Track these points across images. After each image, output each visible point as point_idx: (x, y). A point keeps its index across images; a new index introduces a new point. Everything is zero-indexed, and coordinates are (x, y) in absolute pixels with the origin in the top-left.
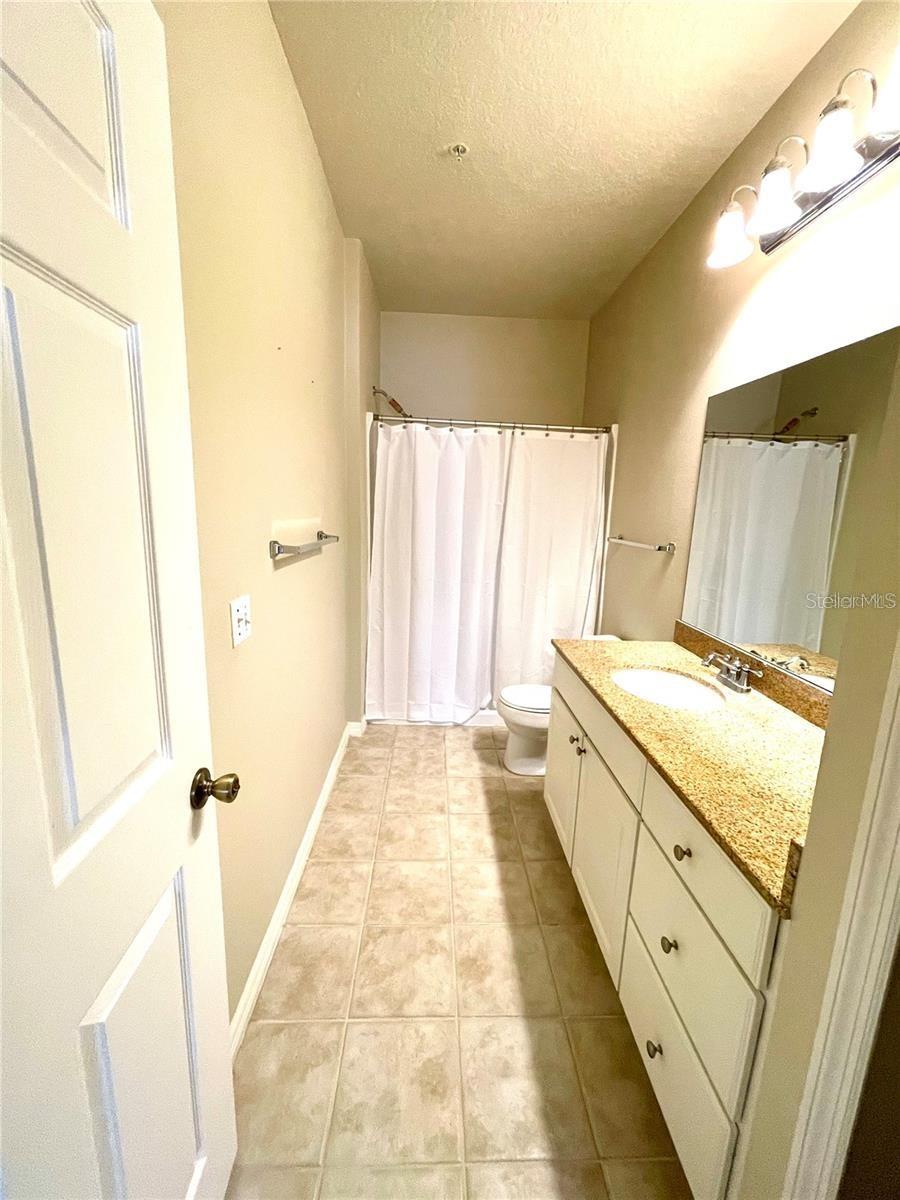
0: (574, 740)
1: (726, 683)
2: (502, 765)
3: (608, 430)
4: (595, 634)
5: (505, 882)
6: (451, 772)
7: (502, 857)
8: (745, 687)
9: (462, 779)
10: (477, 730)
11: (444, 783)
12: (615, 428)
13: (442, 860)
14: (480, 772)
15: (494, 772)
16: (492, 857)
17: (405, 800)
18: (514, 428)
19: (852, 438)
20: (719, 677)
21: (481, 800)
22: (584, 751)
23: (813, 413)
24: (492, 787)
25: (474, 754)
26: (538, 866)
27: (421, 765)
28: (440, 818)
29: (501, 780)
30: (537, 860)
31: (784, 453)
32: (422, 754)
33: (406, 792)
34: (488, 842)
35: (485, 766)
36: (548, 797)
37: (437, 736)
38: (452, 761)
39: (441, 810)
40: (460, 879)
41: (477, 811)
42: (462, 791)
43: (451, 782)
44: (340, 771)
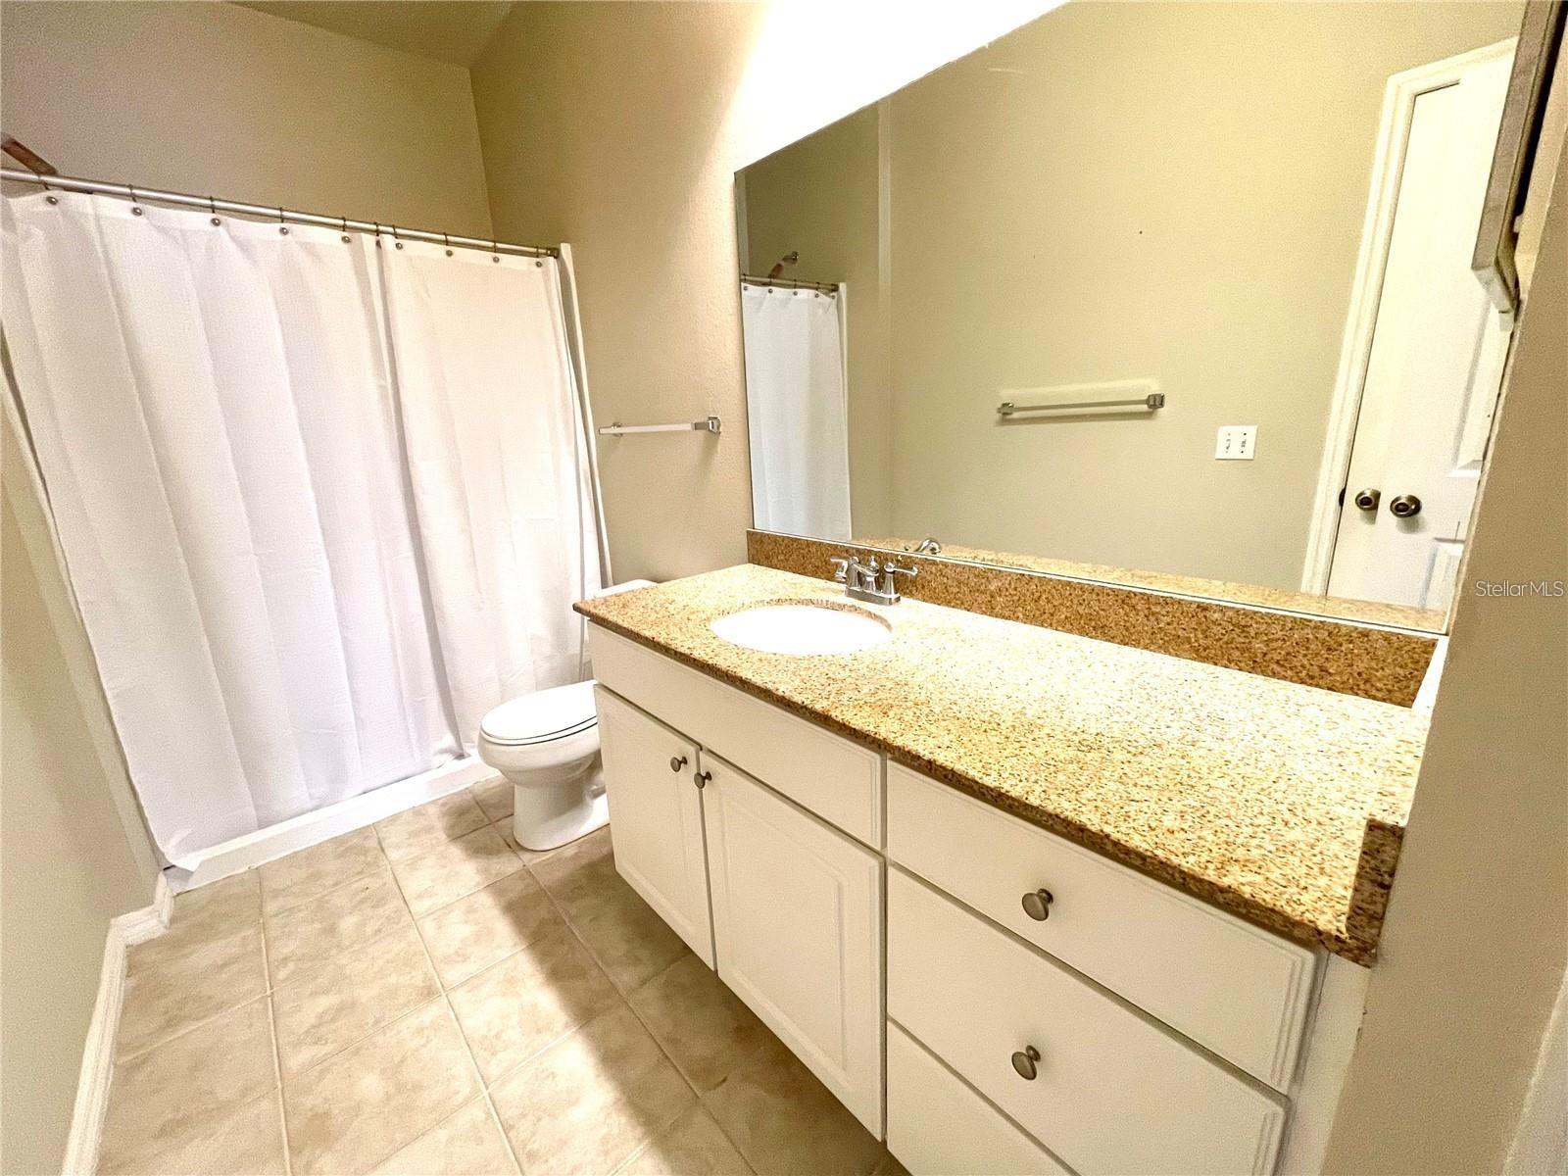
0: (680, 763)
1: (864, 597)
2: (515, 847)
3: (555, 253)
4: (604, 585)
5: (612, 1060)
6: (418, 907)
7: (585, 1014)
8: (893, 596)
9: (448, 908)
10: (444, 805)
11: (413, 935)
12: (566, 250)
13: (466, 1102)
14: (478, 878)
15: (508, 865)
16: (567, 1026)
17: (333, 1020)
18: (378, 233)
19: (842, 287)
20: (851, 593)
21: (503, 929)
22: (709, 776)
23: (793, 258)
24: (512, 895)
25: (455, 851)
26: (650, 993)
27: (348, 924)
28: (433, 1011)
29: (527, 873)
30: (643, 983)
31: (785, 302)
32: (339, 899)
33: (324, 1002)
34: (546, 1001)
35: (482, 862)
36: (624, 867)
37: (365, 852)
38: (413, 885)
39: (429, 993)
40: (523, 1116)
41: (503, 954)
42: (459, 929)
43: (429, 927)
44: (120, 1047)
